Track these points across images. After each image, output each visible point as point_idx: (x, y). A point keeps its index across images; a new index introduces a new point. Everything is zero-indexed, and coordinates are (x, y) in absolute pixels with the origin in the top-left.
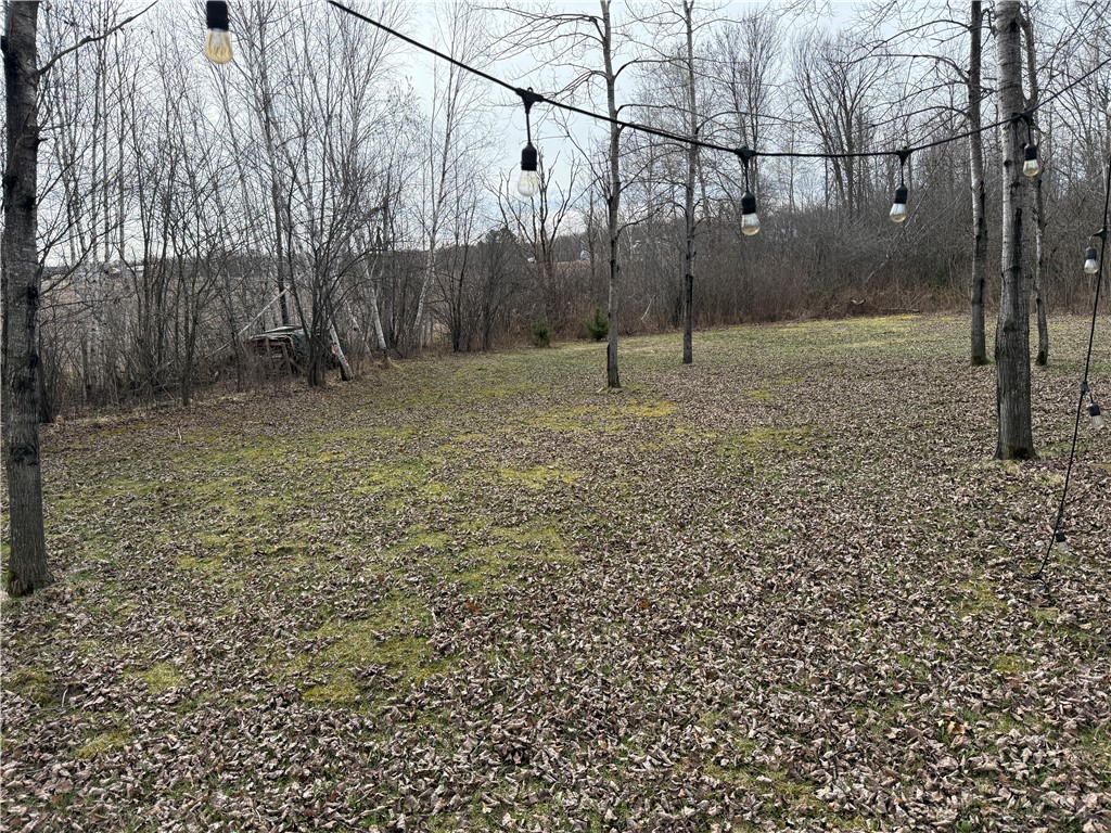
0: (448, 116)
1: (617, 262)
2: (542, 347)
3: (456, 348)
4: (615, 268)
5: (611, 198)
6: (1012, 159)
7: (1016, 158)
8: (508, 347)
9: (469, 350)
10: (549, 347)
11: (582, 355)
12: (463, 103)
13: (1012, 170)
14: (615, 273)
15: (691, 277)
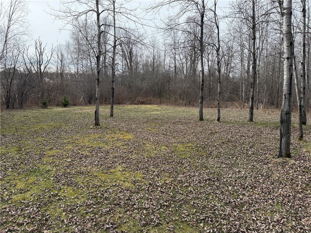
0: (9, 21)
1: (100, 79)
2: (44, 108)
3: (8, 107)
4: (99, 82)
5: (98, 56)
6: (290, 57)
7: (291, 57)
8: (30, 107)
9: (13, 108)
10: (47, 108)
11: (64, 112)
12: (15, 17)
13: (290, 60)
14: (99, 84)
15: (114, 88)
